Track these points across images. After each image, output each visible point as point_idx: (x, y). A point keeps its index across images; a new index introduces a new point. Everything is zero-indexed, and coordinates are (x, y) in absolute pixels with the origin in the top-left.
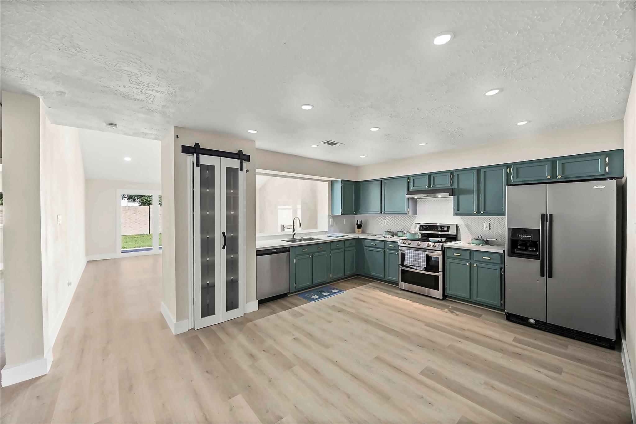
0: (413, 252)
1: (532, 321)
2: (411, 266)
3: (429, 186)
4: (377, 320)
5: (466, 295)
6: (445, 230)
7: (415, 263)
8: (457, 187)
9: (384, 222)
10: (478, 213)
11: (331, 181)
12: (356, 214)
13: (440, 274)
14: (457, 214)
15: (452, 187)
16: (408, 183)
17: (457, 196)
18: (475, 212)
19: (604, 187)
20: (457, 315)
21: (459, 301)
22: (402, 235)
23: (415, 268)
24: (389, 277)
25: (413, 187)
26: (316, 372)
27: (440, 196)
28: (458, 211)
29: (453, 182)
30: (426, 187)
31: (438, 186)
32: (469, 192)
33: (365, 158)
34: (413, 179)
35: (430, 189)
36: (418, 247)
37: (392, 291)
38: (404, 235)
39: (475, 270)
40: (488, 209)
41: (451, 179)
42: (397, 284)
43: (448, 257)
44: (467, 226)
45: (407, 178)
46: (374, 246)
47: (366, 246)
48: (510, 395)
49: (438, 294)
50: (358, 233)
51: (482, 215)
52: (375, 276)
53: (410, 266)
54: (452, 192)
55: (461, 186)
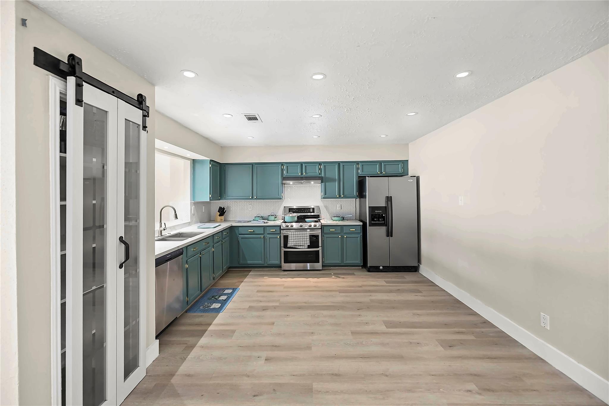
0: (297, 233)
1: (381, 268)
2: (295, 247)
3: (302, 174)
4: (306, 303)
5: (338, 261)
6: (311, 211)
7: (299, 243)
8: (324, 176)
9: (249, 207)
10: (340, 196)
11: (193, 160)
12: (219, 200)
13: (320, 249)
14: (324, 198)
15: (320, 176)
16: (282, 170)
17: (324, 183)
18: (338, 196)
19: (412, 181)
20: (344, 278)
21: (332, 268)
22: (273, 219)
23: (299, 247)
24: (270, 261)
25: (287, 173)
26: (336, 376)
27: (312, 183)
28: (326, 196)
29: (321, 172)
30: (300, 174)
31: (309, 174)
32: (333, 180)
33: (252, 139)
34: (287, 166)
35: (302, 176)
36: (301, 228)
37: (278, 275)
38: (276, 219)
39: (345, 239)
40: (346, 193)
41: (320, 169)
42: (280, 267)
43: (325, 233)
44: (326, 207)
45: (281, 165)
46: (251, 234)
47: (240, 234)
48: (428, 315)
49: (319, 266)
50: (220, 221)
51: (342, 198)
52: (254, 264)
53: (293, 247)
54: (322, 180)
55: (327, 176)
